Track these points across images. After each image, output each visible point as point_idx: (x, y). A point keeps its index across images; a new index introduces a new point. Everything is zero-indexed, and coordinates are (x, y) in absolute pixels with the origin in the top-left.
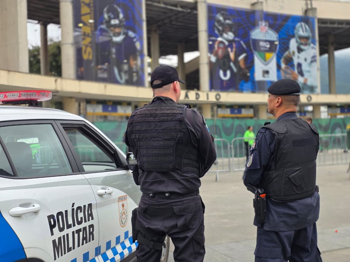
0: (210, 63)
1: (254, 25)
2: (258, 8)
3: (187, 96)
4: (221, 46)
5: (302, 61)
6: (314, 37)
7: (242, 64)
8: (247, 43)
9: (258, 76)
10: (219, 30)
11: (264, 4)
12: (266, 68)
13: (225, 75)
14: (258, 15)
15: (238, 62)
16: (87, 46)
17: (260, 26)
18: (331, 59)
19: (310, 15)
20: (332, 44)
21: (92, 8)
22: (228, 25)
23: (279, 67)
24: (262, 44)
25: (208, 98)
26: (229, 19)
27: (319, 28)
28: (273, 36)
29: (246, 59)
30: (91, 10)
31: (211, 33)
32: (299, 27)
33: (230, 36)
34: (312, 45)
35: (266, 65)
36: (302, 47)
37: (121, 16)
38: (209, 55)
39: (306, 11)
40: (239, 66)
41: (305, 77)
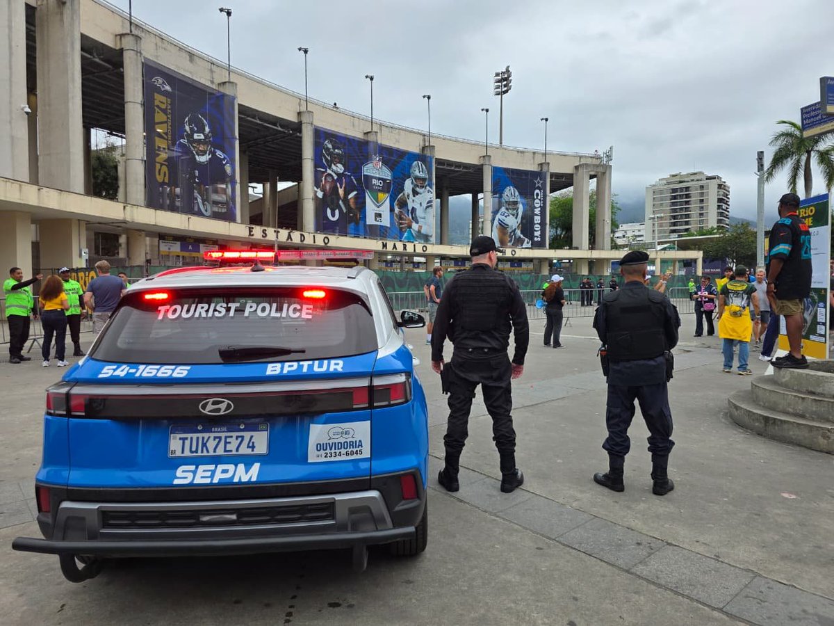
0: (316, 198)
1: (366, 159)
2: (371, 138)
3: (289, 237)
4: (329, 179)
5: (417, 206)
6: (430, 180)
7: (352, 203)
8: (359, 180)
9: (370, 220)
10: (326, 159)
11: (379, 134)
12: (378, 210)
13: (333, 215)
14: (371, 147)
15: (348, 200)
16: (162, 165)
17: (374, 162)
18: (444, 207)
19: (428, 153)
20: (447, 188)
21: (169, 116)
22: (338, 154)
23: (392, 210)
24: (374, 181)
25: (314, 242)
26: (339, 148)
27: (436, 168)
28: (387, 174)
29: (356, 197)
30: (168, 118)
31: (318, 163)
32: (416, 165)
33: (340, 168)
34: (428, 188)
35: (378, 207)
36: (418, 189)
37: (207, 130)
38: (316, 189)
39: (423, 148)
40: (349, 205)
41: (420, 224)
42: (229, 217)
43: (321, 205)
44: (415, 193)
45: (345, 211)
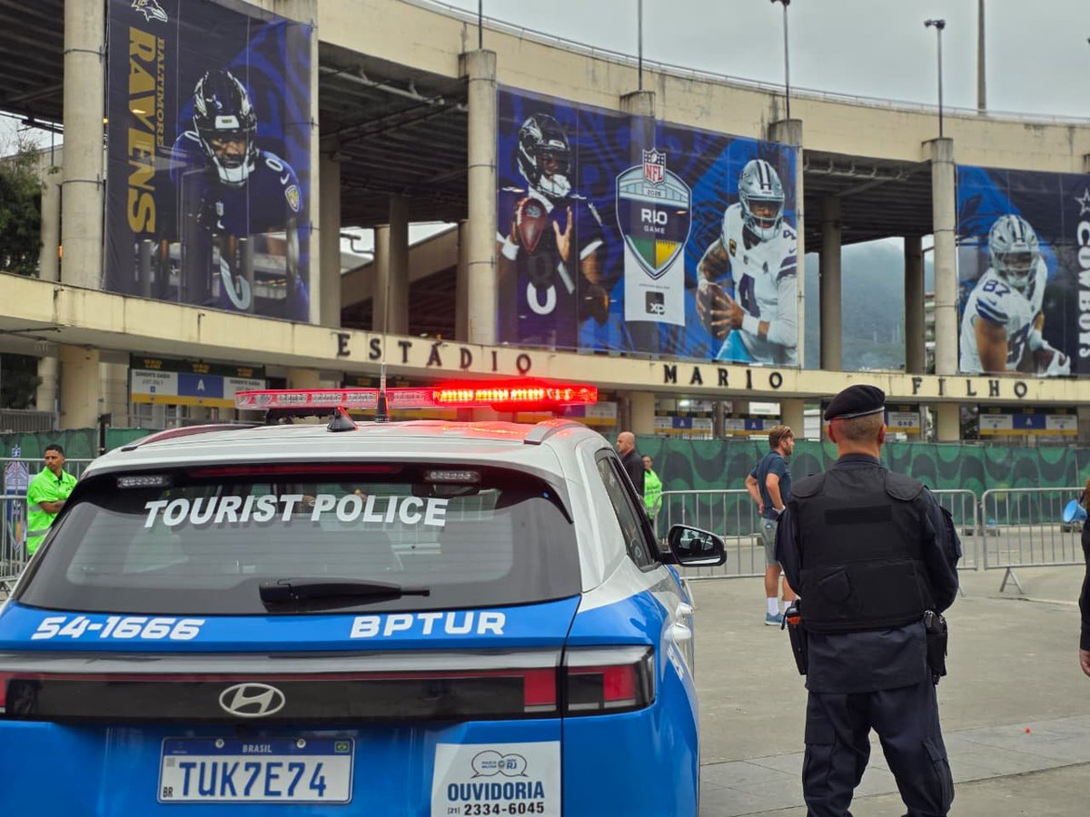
0: (501, 259)
1: (626, 160)
2: (638, 108)
3: (435, 357)
4: (534, 213)
5: (754, 272)
6: (791, 204)
7: (589, 269)
8: (607, 212)
9: (635, 310)
10: (527, 166)
11: (657, 99)
12: (653, 286)
13: (542, 300)
14: (638, 130)
15: (581, 263)
16: (141, 191)
17: (645, 165)
18: (828, 272)
19: (783, 138)
20: (837, 224)
21: (161, 79)
23: (690, 284)
24: (646, 214)
25: (495, 368)
26: (558, 137)
27: (806, 176)
28: (677, 194)
29: (600, 255)
30: (158, 83)
31: (506, 173)
32: (752, 170)
33: (560, 185)
34: (785, 226)
35: (657, 277)
36: (758, 230)
37: (246, 105)
38: (499, 237)
39: (772, 127)
40: (582, 275)
41: (763, 317)
42: (290, 310)
43: (512, 278)
44: (751, 239)
45: (570, 287)
